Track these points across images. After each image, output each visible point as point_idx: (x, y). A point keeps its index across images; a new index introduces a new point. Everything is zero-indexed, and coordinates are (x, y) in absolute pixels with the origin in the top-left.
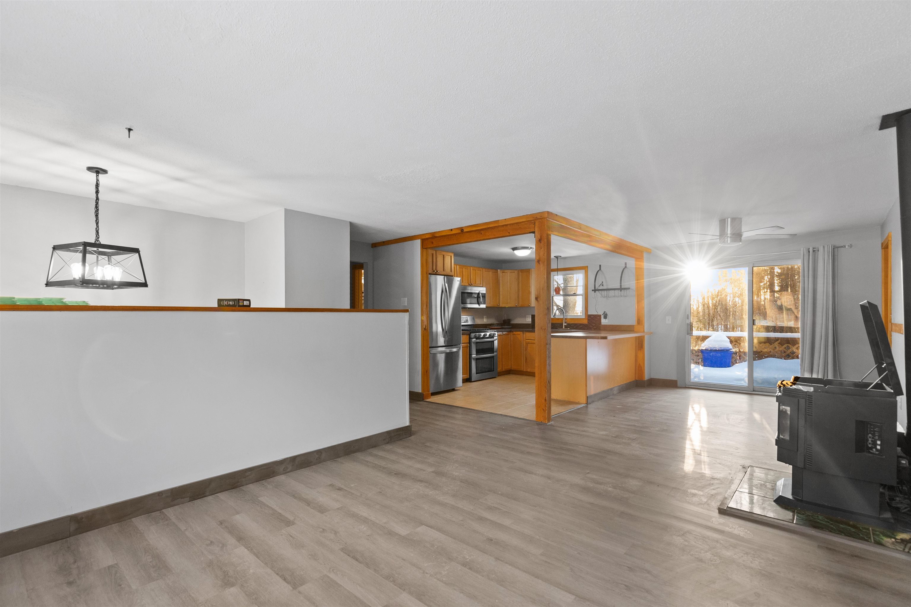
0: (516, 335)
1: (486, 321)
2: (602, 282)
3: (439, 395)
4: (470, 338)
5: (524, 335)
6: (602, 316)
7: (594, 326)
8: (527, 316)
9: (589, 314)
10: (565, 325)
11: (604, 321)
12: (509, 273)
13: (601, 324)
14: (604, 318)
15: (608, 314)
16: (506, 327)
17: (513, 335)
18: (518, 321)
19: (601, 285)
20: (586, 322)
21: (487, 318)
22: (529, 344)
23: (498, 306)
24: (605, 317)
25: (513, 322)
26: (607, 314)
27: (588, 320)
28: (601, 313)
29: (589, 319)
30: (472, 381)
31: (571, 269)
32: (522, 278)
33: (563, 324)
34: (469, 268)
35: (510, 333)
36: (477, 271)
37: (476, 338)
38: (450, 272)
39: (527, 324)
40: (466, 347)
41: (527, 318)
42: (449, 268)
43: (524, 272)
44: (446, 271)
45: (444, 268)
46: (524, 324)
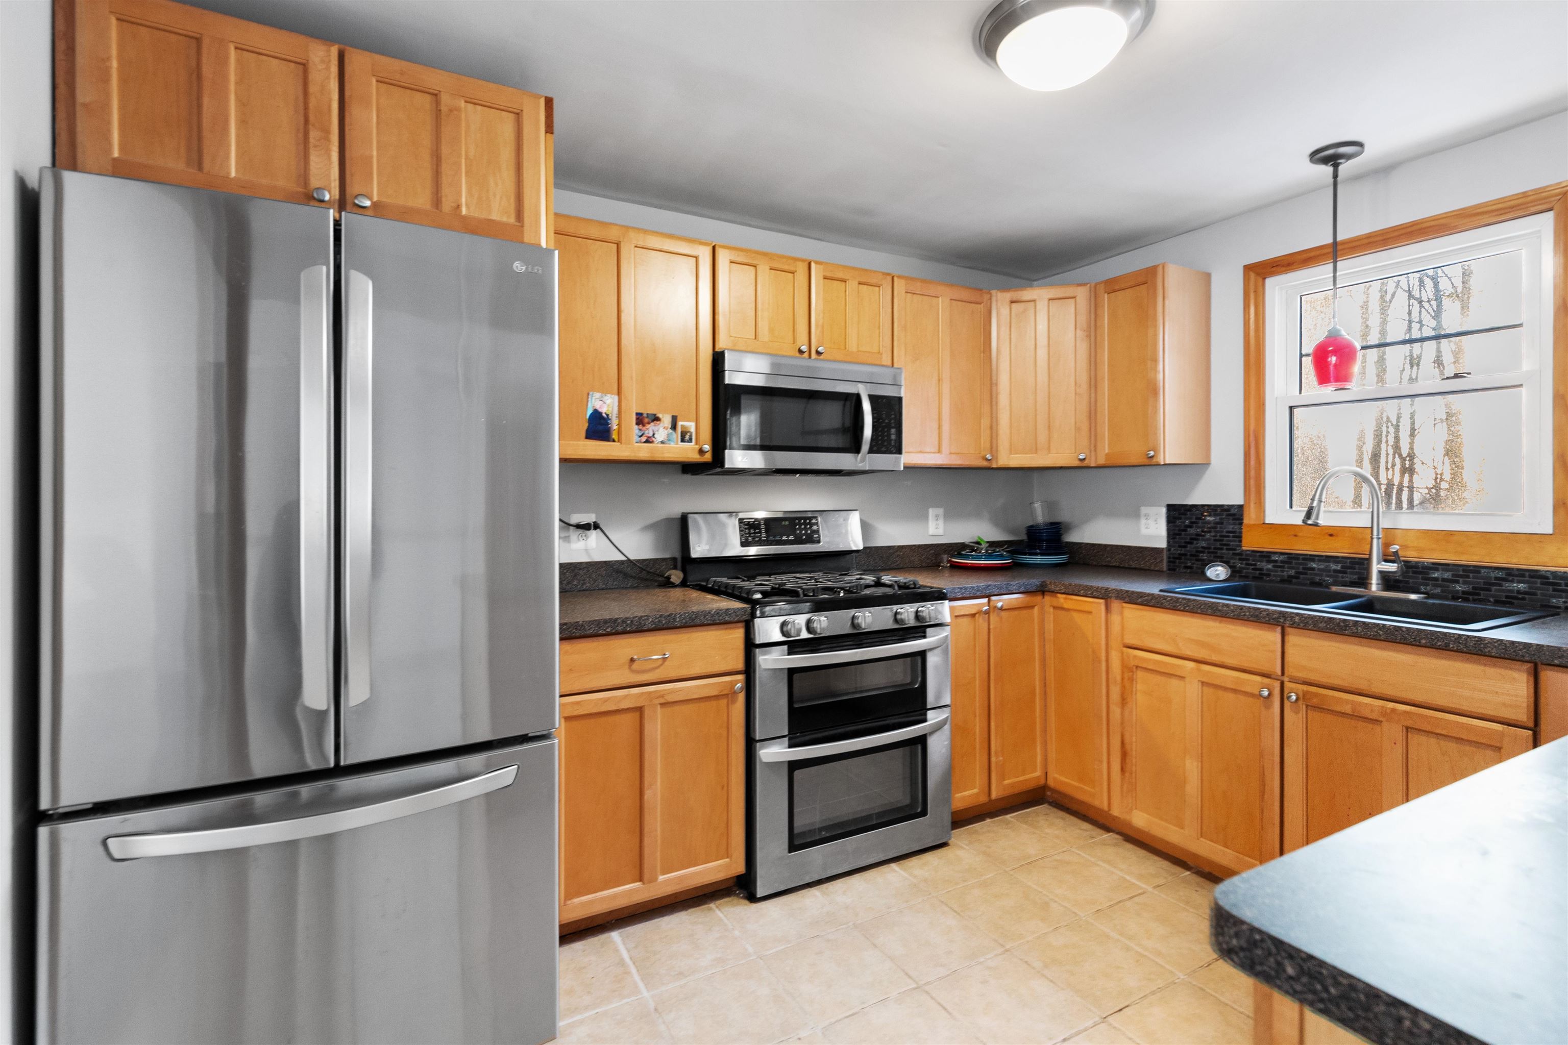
1: (940, 531)
4: (750, 647)
5: (1115, 618)
8: (1144, 510)
10: (1381, 572)
12: (1042, 306)
16: (1039, 559)
17: (1054, 608)
18: (1103, 532)
21: (947, 517)
22: (1140, 674)
23: (985, 464)
25: (1075, 537)
30: (759, 895)
31: (1430, 227)
32: (1113, 316)
33: (1369, 560)
34: (801, 269)
35: (1038, 598)
36: (852, 285)
37: (795, 646)
38: (512, 220)
39: (1146, 548)
40: (717, 697)
41: (1143, 521)
42: (498, 197)
43: (1123, 286)
44: (464, 211)
45: (446, 190)
46: (1129, 547)
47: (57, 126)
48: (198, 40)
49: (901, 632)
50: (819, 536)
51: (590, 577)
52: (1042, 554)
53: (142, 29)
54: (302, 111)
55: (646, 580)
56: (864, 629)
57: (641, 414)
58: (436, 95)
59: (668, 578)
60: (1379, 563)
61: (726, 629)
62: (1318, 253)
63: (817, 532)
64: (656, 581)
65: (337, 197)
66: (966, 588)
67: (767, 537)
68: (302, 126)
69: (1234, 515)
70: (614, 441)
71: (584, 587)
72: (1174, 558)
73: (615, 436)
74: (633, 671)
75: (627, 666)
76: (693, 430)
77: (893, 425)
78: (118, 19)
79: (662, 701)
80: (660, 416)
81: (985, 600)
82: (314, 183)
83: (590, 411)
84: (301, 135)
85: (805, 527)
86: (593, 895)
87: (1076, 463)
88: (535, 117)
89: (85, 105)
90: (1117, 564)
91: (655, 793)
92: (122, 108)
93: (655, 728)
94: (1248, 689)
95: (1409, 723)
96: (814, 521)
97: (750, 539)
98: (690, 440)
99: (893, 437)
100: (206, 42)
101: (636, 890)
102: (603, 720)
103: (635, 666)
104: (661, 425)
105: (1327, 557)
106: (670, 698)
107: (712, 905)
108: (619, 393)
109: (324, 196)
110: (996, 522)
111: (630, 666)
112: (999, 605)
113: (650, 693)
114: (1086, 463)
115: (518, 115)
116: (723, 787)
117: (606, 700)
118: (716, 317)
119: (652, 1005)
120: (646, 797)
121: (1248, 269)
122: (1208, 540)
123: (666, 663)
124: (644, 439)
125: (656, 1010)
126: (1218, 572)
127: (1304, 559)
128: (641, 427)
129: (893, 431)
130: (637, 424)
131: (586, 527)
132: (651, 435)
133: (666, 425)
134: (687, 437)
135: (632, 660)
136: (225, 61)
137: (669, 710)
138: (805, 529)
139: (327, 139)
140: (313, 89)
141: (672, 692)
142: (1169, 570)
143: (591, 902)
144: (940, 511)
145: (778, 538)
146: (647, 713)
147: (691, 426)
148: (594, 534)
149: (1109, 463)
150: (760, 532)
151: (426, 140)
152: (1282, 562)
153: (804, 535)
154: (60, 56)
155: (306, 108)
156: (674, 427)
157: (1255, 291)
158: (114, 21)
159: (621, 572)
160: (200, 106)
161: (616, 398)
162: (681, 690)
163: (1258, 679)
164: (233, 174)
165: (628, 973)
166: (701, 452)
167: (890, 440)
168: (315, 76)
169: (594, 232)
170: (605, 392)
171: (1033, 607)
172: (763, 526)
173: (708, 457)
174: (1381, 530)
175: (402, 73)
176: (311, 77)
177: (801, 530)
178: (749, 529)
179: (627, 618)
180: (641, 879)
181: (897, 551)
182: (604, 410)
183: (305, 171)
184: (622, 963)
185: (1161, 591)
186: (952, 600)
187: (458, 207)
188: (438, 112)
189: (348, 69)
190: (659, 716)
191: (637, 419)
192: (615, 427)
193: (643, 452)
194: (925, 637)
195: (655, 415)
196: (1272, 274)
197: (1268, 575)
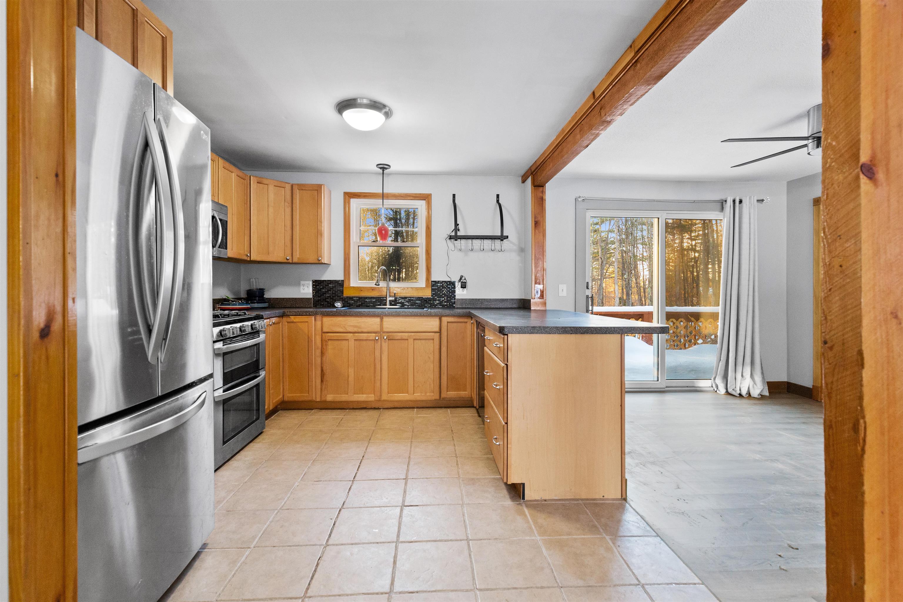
0: (295, 322)
5: (318, 323)
7: (442, 301)
8: (302, 282)
9: (432, 280)
11: (460, 293)
12: (271, 188)
13: (455, 297)
14: (461, 287)
15: (468, 280)
17: (288, 322)
19: (456, 230)
20: (428, 294)
22: (330, 342)
23: (248, 259)
25: (266, 296)
26: (465, 281)
28: (455, 278)
29: (433, 288)
32: (301, 201)
33: (386, 297)
37: (224, 341)
39: (304, 298)
41: (302, 287)
43: (307, 189)
46: (296, 299)
49: (253, 334)
52: (257, 303)
60: (389, 297)
62: (369, 195)
69: (340, 284)
72: (316, 301)
77: (226, 235)
87: (285, 261)
90: (290, 306)
94: (371, 338)
95: (415, 338)
99: (226, 241)
112: (274, 321)
114: (290, 261)
115: (164, 38)
121: (346, 194)
122: (330, 293)
126: (338, 304)
129: (226, 238)
142: (314, 306)
149: (299, 262)
152: (357, 300)
157: (348, 201)
163: (374, 334)
167: (223, 242)
171: (283, 322)
186: (264, 319)
194: (259, 336)
196: (353, 198)
197: (352, 305)
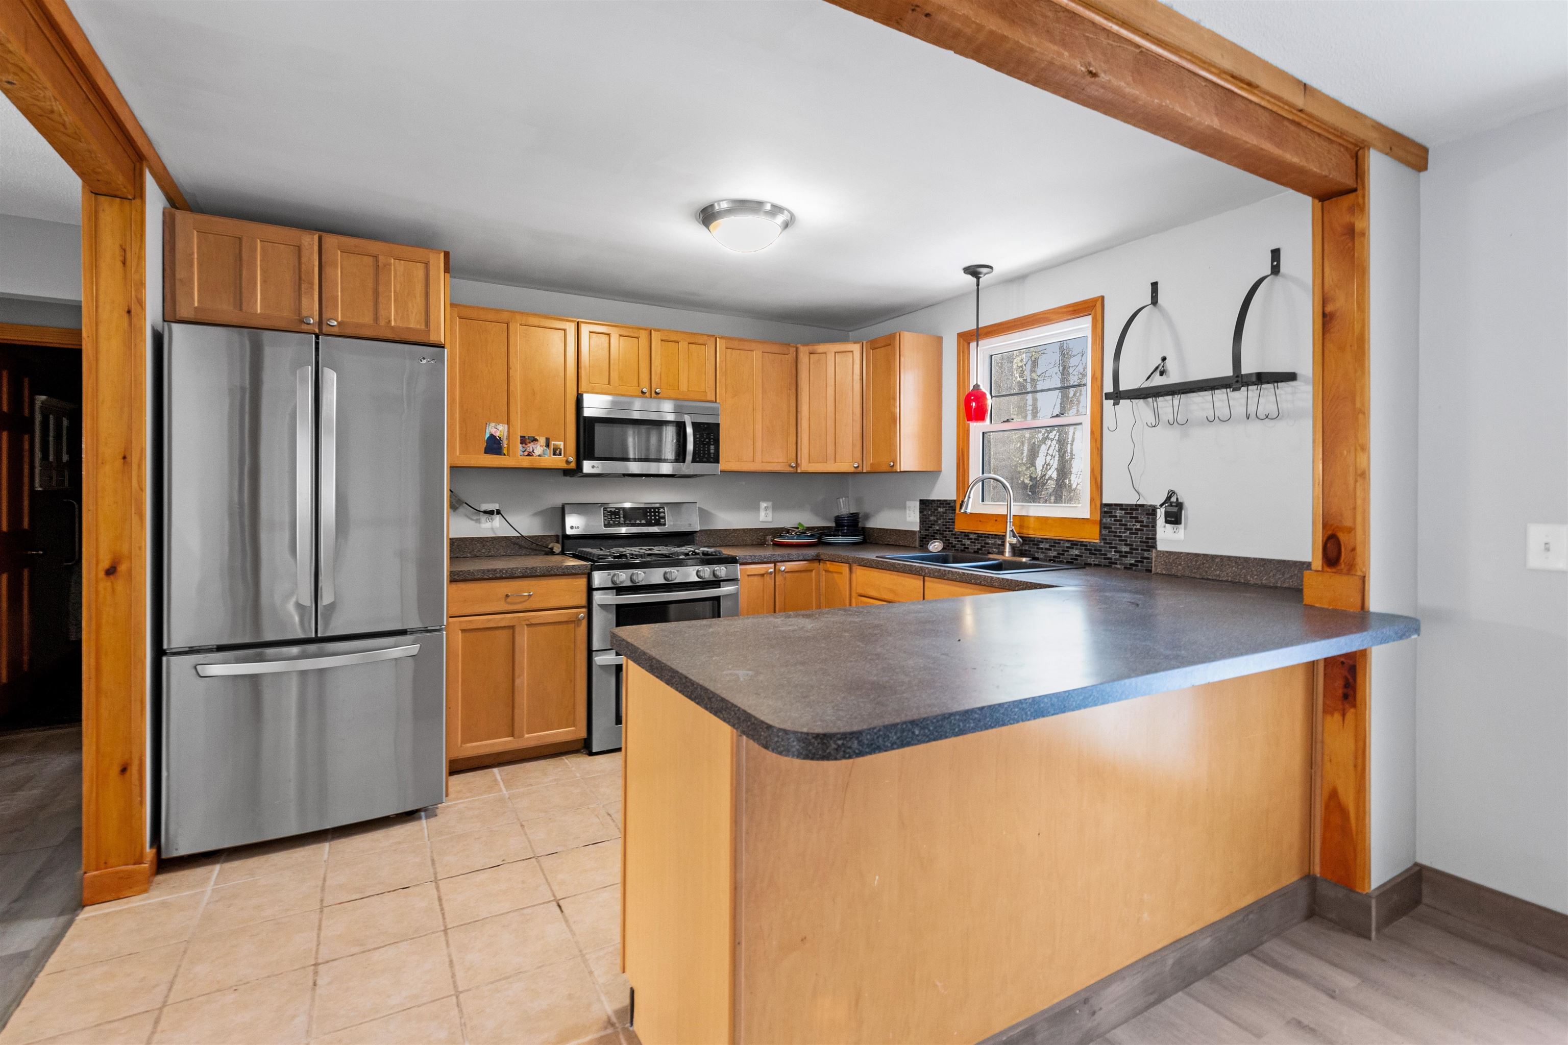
1: (770, 519)
2: (1164, 359)
3: (298, 849)
4: (590, 590)
6: (1161, 513)
7: (1124, 555)
8: (901, 504)
9: (1104, 502)
10: (1011, 544)
11: (1167, 536)
12: (830, 357)
13: (1154, 547)
14: (1167, 522)
15: (1187, 504)
16: (840, 539)
17: (826, 571)
18: (884, 520)
19: (1158, 372)
20: (1092, 536)
21: (775, 508)
24: (1174, 518)
26: (1180, 505)
27: (1103, 526)
28: (1155, 498)
29: (1105, 524)
30: (594, 751)
31: (1042, 318)
34: (643, 335)
35: (816, 565)
36: (683, 345)
37: (620, 590)
38: (423, 327)
39: (908, 531)
40: (567, 622)
41: (907, 512)
42: (414, 314)
43: (879, 345)
44: (393, 324)
45: (382, 312)
47: (165, 291)
48: (240, 239)
49: (701, 584)
50: (665, 521)
51: (494, 547)
52: (839, 536)
53: (210, 235)
54: (297, 272)
55: (536, 550)
56: (672, 581)
57: (524, 437)
58: (376, 257)
59: (552, 549)
60: (1010, 537)
61: (573, 578)
63: (664, 518)
64: (543, 551)
65: (318, 320)
66: (755, 556)
67: (625, 521)
68: (297, 281)
69: (952, 507)
70: (505, 455)
71: (490, 554)
72: (923, 538)
73: (505, 452)
74: (509, 603)
75: (504, 600)
76: (562, 447)
77: (712, 443)
78: (197, 231)
79: (528, 623)
80: (538, 438)
81: (772, 565)
82: (305, 313)
83: (487, 435)
84: (297, 287)
85: (655, 514)
86: (481, 743)
87: (852, 470)
88: (439, 262)
89: (181, 280)
90: (893, 543)
91: (523, 680)
92: (199, 279)
93: (524, 639)
96: (662, 510)
97: (611, 522)
98: (560, 454)
99: (712, 451)
100: (244, 240)
101: (510, 742)
102: (488, 633)
103: (509, 600)
104: (539, 443)
105: (996, 535)
106: (533, 621)
107: (564, 758)
108: (508, 423)
109: (310, 321)
110: (816, 511)
111: (506, 600)
112: (783, 568)
113: (519, 617)
114: (860, 469)
115: (427, 264)
116: (571, 681)
117: (489, 620)
118: (580, 370)
119: (507, 796)
120: (516, 683)
121: (960, 335)
122: (939, 524)
123: (531, 599)
124: (526, 453)
125: (509, 798)
126: (936, 546)
127: (985, 537)
128: (524, 445)
129: (712, 447)
130: (521, 443)
131: (491, 513)
132: (531, 450)
133: (542, 444)
134: (558, 452)
135: (507, 596)
136: (254, 250)
137: (532, 629)
138: (655, 516)
139: (312, 288)
140: (304, 260)
141: (534, 617)
142: (921, 546)
143: (478, 747)
144: (770, 504)
145: (633, 522)
146: (517, 630)
147: (561, 444)
148: (497, 518)
149: (874, 470)
150: (619, 518)
151: (370, 284)
152: (973, 539)
153: (653, 520)
154: (167, 253)
155: (300, 271)
156: (548, 445)
157: (963, 352)
158: (195, 232)
159: (517, 544)
160: (241, 275)
161: (506, 426)
162: (540, 616)
164: (259, 311)
165: (498, 784)
166: (568, 462)
167: (709, 453)
168: (305, 253)
169: (491, 316)
170: (499, 423)
171: (811, 571)
172: (622, 513)
173: (573, 465)
174: (1012, 516)
175: (356, 246)
176: (302, 254)
177: (651, 516)
178: (611, 515)
179: (503, 569)
180: (513, 736)
181: (732, 533)
182: (497, 434)
183: (299, 306)
184: (496, 780)
185: (877, 557)
186: (741, 564)
187: (390, 321)
188: (377, 267)
189: (324, 247)
190: (526, 632)
191: (521, 440)
192: (505, 446)
193: (526, 462)
194: (720, 587)
195: (534, 437)
196: (973, 340)
